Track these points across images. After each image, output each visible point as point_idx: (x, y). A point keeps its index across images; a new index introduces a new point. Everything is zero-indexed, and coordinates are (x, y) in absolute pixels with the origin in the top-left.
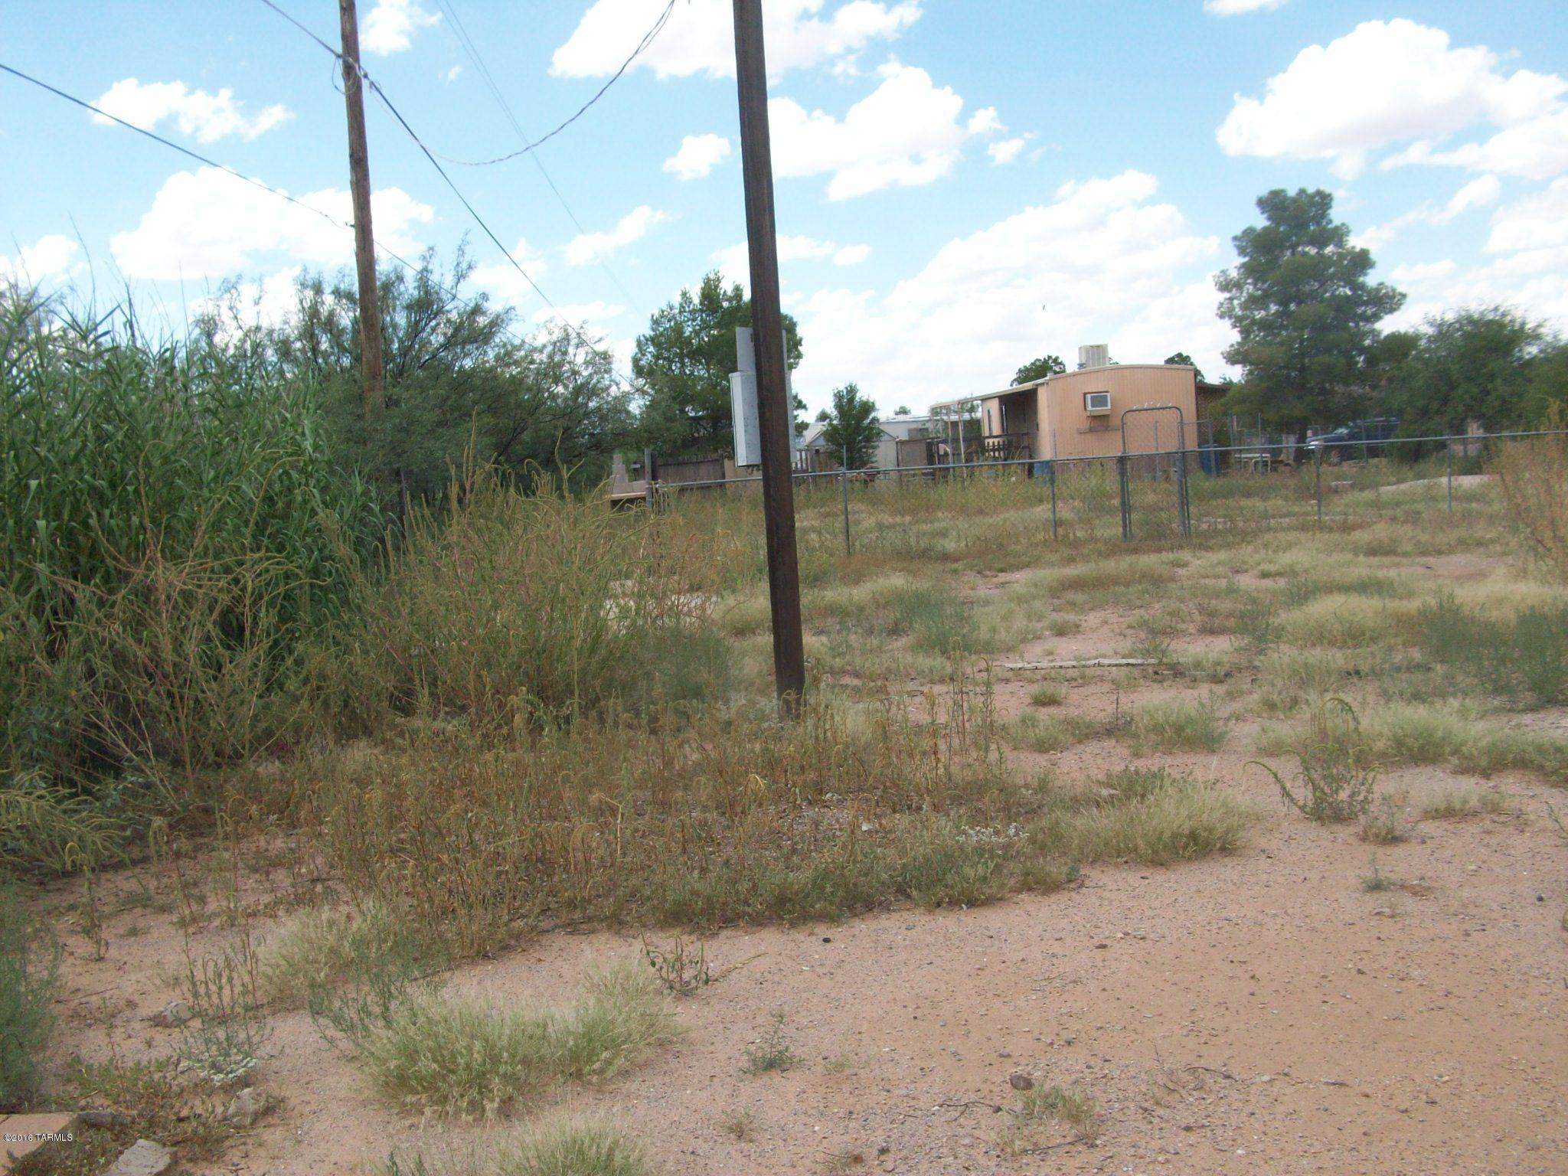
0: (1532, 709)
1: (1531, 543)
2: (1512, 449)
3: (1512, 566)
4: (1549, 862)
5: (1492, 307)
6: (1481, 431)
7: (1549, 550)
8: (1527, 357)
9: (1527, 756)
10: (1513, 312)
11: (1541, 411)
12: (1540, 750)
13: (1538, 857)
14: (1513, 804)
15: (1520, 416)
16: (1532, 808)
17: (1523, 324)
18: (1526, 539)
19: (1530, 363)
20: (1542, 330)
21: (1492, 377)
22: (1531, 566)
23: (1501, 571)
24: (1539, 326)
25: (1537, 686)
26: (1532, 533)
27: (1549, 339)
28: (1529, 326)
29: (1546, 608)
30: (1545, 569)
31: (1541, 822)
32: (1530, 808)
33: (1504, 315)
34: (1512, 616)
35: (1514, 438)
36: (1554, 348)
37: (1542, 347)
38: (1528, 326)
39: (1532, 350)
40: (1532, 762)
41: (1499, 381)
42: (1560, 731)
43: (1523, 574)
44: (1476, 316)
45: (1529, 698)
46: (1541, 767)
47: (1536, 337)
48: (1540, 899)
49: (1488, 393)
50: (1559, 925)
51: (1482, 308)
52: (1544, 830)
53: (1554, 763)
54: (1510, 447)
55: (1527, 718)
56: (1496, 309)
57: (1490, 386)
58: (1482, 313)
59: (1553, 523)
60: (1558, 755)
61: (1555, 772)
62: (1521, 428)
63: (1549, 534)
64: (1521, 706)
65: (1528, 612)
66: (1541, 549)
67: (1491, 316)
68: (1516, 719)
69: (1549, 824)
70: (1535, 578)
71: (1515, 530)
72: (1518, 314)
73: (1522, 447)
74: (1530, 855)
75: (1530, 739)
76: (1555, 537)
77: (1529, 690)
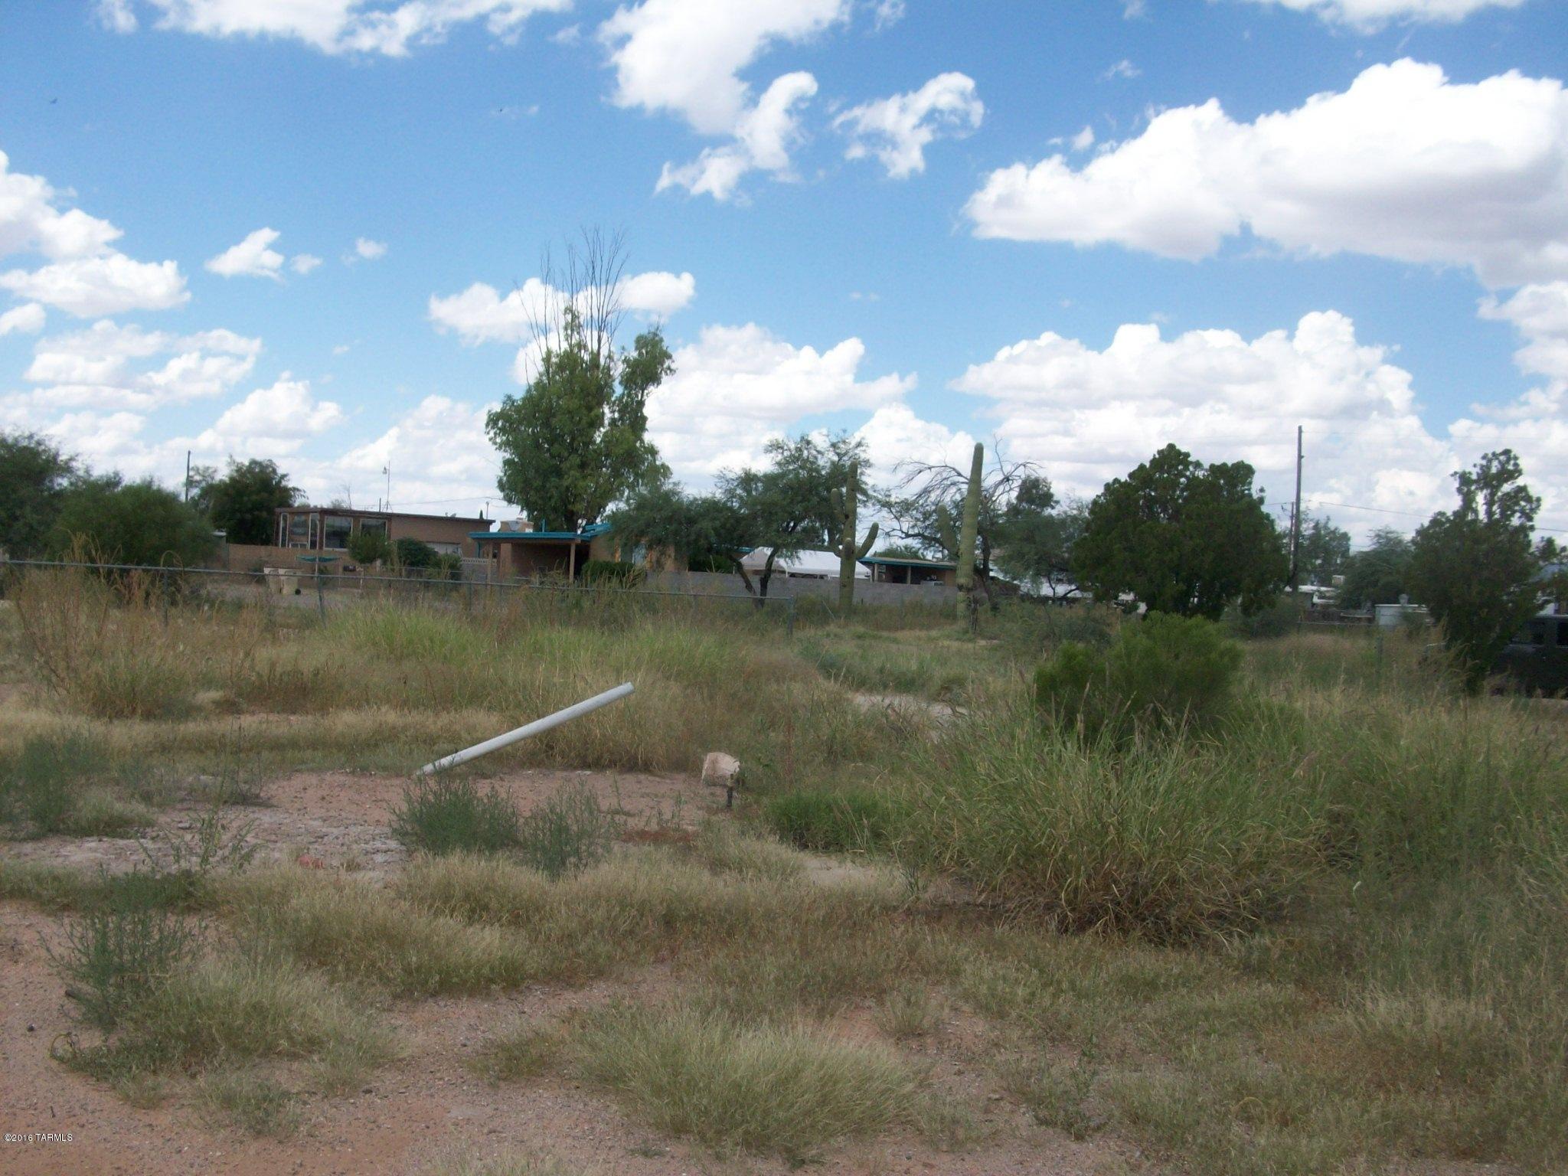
0: (34, 838)
1: (45, 672)
2: (36, 576)
3: (25, 693)
4: (41, 991)
5: (27, 434)
6: (7, 556)
7: (63, 680)
8: (57, 488)
9: (24, 886)
10: (47, 443)
11: (66, 543)
12: (38, 878)
13: (31, 987)
14: (8, 935)
15: (46, 545)
16: (27, 937)
17: (57, 455)
18: (41, 668)
19: (60, 494)
20: (74, 464)
21: (22, 504)
22: (44, 695)
23: (14, 698)
24: (71, 459)
25: (40, 816)
26: (46, 662)
27: (81, 473)
28: (63, 457)
29: (55, 738)
30: (57, 698)
31: (36, 952)
32: (25, 938)
33: (39, 443)
34: (20, 743)
35: (39, 567)
36: (85, 482)
37: (73, 480)
38: (61, 458)
39: (64, 482)
40: (29, 890)
41: (28, 509)
42: (60, 860)
43: (35, 702)
44: (10, 441)
45: (31, 826)
46: (39, 896)
47: (66, 469)
48: (31, 1029)
49: (16, 519)
50: (47, 1054)
51: (17, 434)
52: (38, 959)
53: (51, 892)
54: (34, 575)
55: (28, 847)
56: (31, 437)
57: (18, 513)
58: (16, 439)
59: (67, 655)
60: (56, 883)
61: (52, 900)
62: (46, 556)
63: (62, 664)
64: (22, 834)
65: (36, 742)
66: (54, 679)
67: (25, 443)
68: (18, 848)
69: (44, 953)
70: (46, 707)
71: (31, 659)
72: (53, 445)
73: (44, 576)
74: (23, 984)
75: (29, 868)
76: (68, 668)
77: (32, 819)
